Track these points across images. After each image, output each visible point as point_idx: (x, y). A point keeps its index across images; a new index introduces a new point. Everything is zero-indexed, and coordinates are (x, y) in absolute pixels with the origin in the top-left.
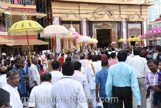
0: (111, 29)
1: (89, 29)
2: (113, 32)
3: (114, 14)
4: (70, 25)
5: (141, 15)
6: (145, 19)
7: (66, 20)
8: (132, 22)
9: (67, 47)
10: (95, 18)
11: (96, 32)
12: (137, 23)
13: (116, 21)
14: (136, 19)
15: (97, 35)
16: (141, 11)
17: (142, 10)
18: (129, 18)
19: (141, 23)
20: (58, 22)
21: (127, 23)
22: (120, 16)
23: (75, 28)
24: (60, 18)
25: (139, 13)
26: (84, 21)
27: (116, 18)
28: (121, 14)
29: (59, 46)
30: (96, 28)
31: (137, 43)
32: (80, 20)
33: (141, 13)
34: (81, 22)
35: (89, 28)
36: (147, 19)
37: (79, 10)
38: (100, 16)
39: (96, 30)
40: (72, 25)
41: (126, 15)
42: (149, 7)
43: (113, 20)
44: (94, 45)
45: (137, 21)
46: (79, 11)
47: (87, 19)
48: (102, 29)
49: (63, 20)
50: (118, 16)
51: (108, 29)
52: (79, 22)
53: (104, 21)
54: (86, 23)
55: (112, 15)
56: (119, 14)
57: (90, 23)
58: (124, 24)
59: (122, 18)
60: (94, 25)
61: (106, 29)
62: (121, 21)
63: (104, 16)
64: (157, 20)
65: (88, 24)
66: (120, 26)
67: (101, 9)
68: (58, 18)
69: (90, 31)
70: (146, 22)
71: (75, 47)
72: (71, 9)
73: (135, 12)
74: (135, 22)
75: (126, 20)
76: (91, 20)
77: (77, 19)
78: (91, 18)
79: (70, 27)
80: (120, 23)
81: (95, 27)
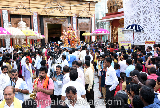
0: (62, 24)
1: (40, 24)
2: (64, 27)
3: (65, 9)
4: (20, 18)
5: (90, 11)
6: (93, 15)
7: (15, 14)
8: (81, 18)
9: (17, 42)
10: (46, 12)
11: (47, 26)
12: (86, 19)
13: (67, 16)
14: (85, 14)
15: (48, 29)
16: (89, 8)
17: (91, 6)
18: (78, 14)
19: (90, 19)
20: (7, 15)
21: (77, 18)
22: (70, 11)
23: (25, 22)
24: (8, 11)
25: (88, 9)
26: (34, 15)
27: (67, 13)
28: (71, 9)
29: (8, 40)
30: (47, 23)
31: (86, 38)
32: (31, 14)
33: (90, 9)
34: (32, 16)
35: (40, 22)
36: (95, 15)
37: (30, 3)
38: (51, 11)
39: (47, 24)
40: (22, 19)
41: (76, 11)
42: (97, 4)
43: (63, 15)
44: (45, 40)
45: (87, 16)
46: (29, 5)
47: (37, 13)
48: (53, 23)
49: (12, 14)
50: (69, 11)
51: (59, 23)
52: (30, 16)
53: (55, 15)
54: (37, 18)
55: (62, 10)
56: (70, 9)
57: (40, 17)
58: (74, 20)
59: (72, 14)
60: (44, 20)
61: (57, 23)
62: (71, 16)
63: (55, 10)
64: (103, 18)
65: (39, 19)
66: (70, 21)
67: (52, 3)
68: (7, 11)
69: (41, 25)
70: (94, 17)
71: (25, 42)
72: (21, 3)
73: (84, 8)
74: (84, 17)
75: (76, 15)
76: (42, 14)
77: (28, 13)
78: (42, 12)
79: (20, 21)
80: (70, 18)
81: (46, 21)
